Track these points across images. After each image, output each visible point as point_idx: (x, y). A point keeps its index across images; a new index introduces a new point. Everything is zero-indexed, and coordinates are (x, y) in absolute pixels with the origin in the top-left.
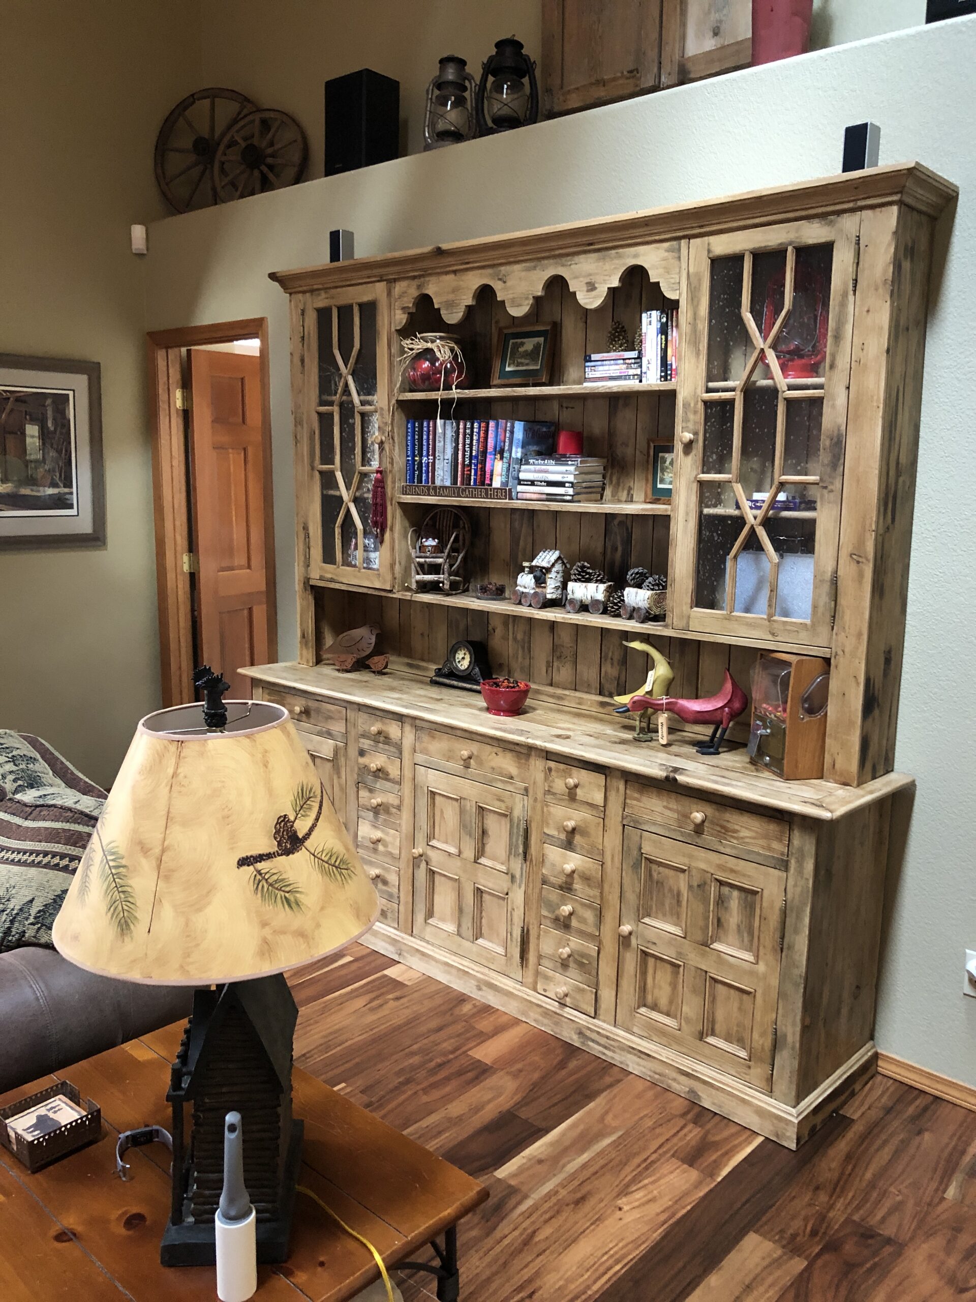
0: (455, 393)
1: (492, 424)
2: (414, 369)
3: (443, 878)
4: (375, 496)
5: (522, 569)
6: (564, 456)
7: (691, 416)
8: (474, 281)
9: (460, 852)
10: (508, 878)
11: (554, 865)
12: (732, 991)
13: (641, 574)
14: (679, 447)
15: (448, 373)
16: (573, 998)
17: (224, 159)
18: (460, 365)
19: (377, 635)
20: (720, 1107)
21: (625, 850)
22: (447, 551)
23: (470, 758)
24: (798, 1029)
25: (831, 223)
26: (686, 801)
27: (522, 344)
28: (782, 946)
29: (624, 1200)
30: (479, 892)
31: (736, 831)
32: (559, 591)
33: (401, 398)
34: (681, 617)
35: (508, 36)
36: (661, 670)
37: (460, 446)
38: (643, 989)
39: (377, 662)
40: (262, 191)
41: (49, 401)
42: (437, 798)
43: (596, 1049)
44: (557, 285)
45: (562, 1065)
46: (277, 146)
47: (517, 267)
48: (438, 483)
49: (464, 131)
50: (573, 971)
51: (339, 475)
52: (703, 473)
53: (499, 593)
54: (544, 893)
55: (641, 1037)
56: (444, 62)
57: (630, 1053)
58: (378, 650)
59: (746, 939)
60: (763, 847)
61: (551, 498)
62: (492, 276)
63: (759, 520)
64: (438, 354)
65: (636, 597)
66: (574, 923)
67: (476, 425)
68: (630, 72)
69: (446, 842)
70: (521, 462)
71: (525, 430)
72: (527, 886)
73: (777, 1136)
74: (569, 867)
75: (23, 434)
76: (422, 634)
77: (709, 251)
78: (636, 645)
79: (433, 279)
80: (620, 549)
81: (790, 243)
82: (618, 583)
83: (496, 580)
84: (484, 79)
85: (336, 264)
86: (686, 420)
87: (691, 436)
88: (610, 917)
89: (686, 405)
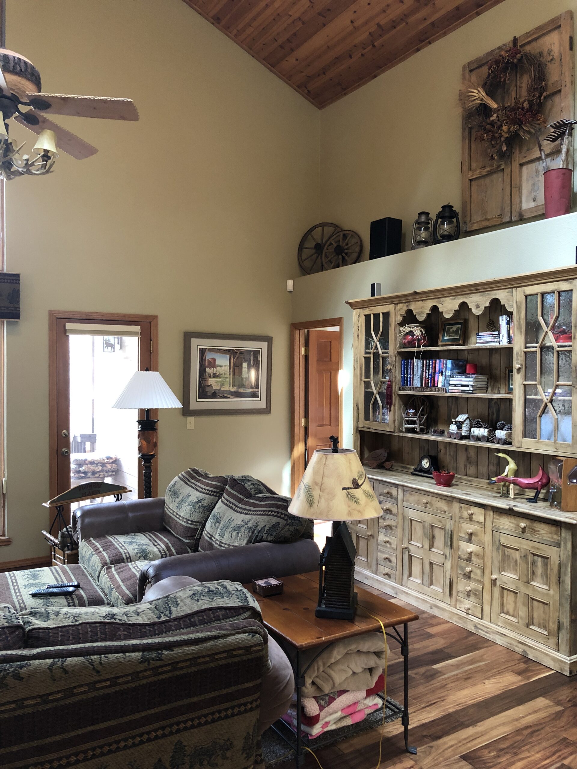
0: (422, 349)
1: (438, 361)
2: (405, 339)
3: (416, 558)
4: (387, 392)
5: (452, 423)
6: (469, 374)
7: (519, 358)
8: (430, 304)
9: (423, 546)
10: (444, 557)
11: (463, 550)
12: (540, 604)
13: (503, 424)
14: (515, 371)
15: (419, 340)
16: (472, 610)
17: (327, 251)
18: (424, 337)
19: (388, 453)
20: (536, 658)
21: (493, 543)
22: (418, 415)
23: (427, 503)
24: (568, 619)
25: (571, 283)
26: (518, 519)
27: (452, 328)
28: (560, 581)
29: (487, 681)
30: (431, 564)
31: (539, 531)
32: (468, 432)
33: (399, 351)
34: (519, 442)
35: (447, 204)
36: (512, 466)
37: (424, 370)
38: (502, 605)
39: (388, 465)
40: (343, 266)
41: (252, 353)
42: (413, 522)
43: (482, 633)
44: (464, 305)
45: (466, 638)
46: (350, 245)
47: (447, 298)
48: (415, 386)
49: (428, 240)
50: (472, 598)
51: (372, 383)
52: (526, 381)
53: (442, 433)
54: (459, 563)
55: (502, 627)
56: (420, 214)
57: (497, 634)
58: (388, 459)
59: (545, 579)
60: (549, 537)
61: (463, 392)
62: (437, 302)
63: (549, 400)
64: (415, 333)
65: (501, 434)
66: (472, 575)
67: (431, 362)
68: (499, 215)
69: (417, 542)
70: (451, 376)
71: (452, 363)
72: (452, 560)
73: (561, 670)
74: (469, 550)
75: (242, 367)
76: (408, 453)
77: (524, 293)
78: (501, 455)
79: (413, 303)
80: (495, 414)
81: (556, 290)
82: (493, 428)
83: (441, 428)
84: (437, 220)
85: (373, 298)
86: (517, 359)
87: (520, 366)
88: (487, 572)
89: (517, 354)
